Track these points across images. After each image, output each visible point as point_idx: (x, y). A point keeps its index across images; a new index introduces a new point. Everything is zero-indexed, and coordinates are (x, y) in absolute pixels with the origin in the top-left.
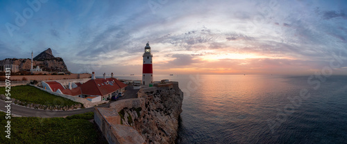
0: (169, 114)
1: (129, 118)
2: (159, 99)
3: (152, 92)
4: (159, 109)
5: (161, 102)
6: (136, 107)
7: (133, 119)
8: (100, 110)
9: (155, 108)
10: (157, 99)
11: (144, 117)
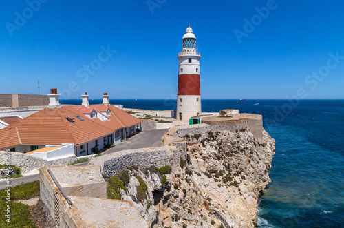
0: (236, 184)
1: (142, 188)
2: (212, 150)
3: (197, 136)
4: (212, 171)
5: (219, 158)
6: (159, 166)
7: (150, 189)
8: (54, 173)
9: (203, 169)
10: (209, 150)
11: (176, 187)
